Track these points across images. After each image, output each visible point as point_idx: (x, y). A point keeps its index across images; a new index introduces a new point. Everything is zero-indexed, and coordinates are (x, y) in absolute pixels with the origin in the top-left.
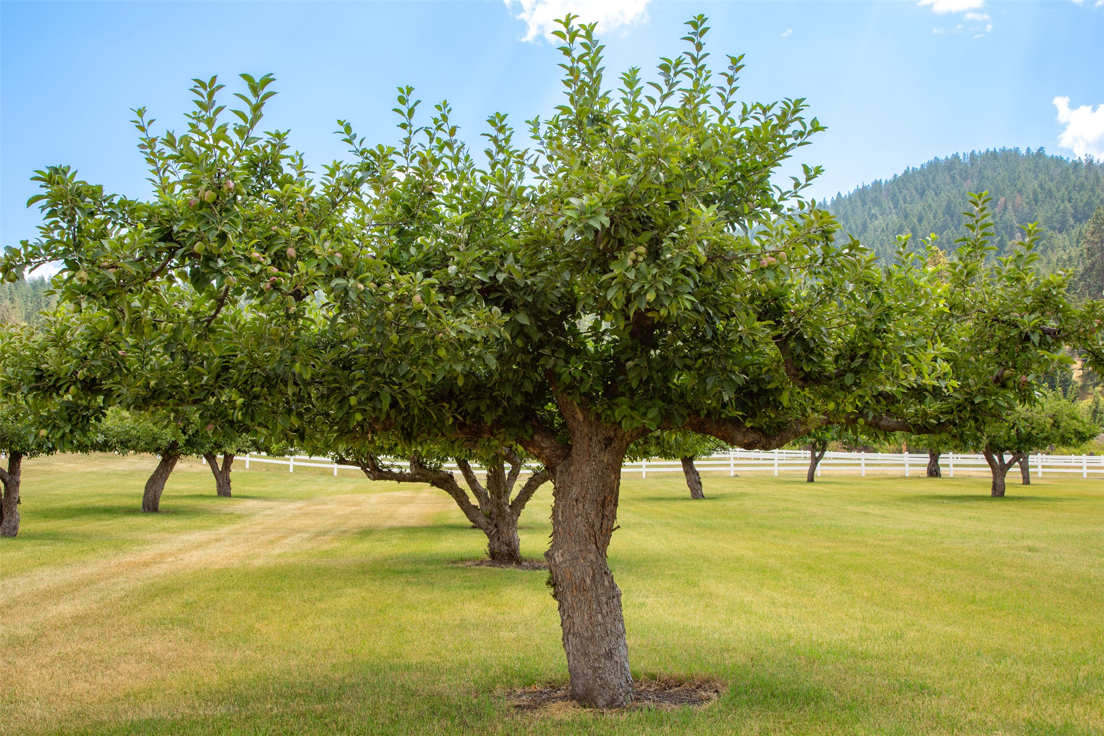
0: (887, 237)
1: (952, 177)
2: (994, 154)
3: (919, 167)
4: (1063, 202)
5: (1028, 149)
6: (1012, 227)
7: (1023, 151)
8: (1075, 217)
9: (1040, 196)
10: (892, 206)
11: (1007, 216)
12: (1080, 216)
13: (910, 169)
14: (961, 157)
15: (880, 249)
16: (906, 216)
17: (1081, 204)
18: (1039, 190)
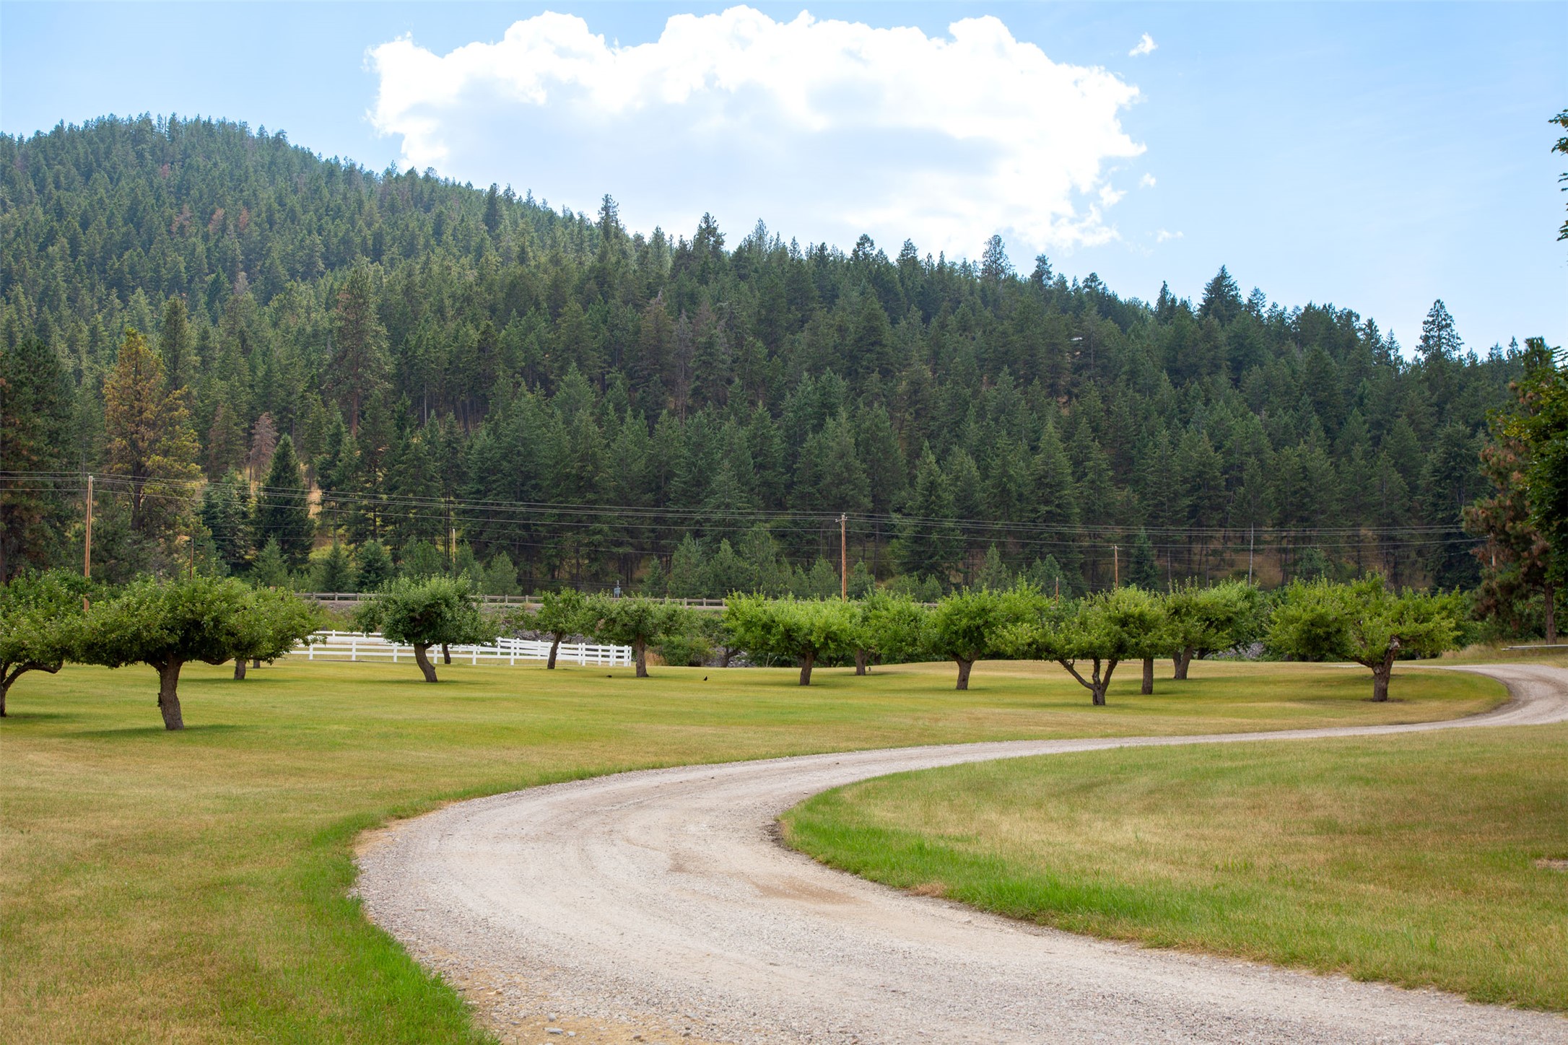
0: (27, 245)
1: (140, 155)
2: (208, 125)
3: (82, 125)
4: (310, 233)
5: (262, 128)
6: (234, 260)
7: (255, 132)
8: (325, 258)
9: (277, 215)
10: (33, 189)
11: (226, 241)
12: (333, 259)
13: (66, 125)
14: (155, 122)
15: (14, 266)
16: (60, 214)
17: (335, 240)
18: (276, 206)
